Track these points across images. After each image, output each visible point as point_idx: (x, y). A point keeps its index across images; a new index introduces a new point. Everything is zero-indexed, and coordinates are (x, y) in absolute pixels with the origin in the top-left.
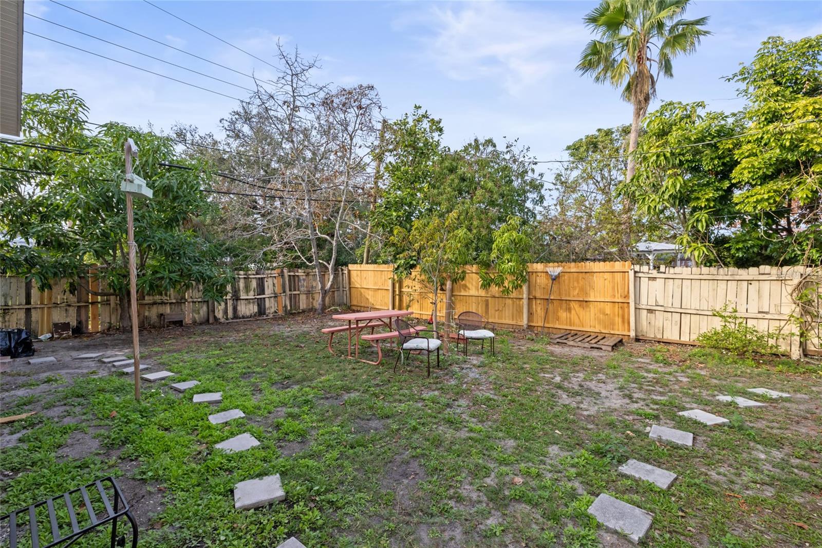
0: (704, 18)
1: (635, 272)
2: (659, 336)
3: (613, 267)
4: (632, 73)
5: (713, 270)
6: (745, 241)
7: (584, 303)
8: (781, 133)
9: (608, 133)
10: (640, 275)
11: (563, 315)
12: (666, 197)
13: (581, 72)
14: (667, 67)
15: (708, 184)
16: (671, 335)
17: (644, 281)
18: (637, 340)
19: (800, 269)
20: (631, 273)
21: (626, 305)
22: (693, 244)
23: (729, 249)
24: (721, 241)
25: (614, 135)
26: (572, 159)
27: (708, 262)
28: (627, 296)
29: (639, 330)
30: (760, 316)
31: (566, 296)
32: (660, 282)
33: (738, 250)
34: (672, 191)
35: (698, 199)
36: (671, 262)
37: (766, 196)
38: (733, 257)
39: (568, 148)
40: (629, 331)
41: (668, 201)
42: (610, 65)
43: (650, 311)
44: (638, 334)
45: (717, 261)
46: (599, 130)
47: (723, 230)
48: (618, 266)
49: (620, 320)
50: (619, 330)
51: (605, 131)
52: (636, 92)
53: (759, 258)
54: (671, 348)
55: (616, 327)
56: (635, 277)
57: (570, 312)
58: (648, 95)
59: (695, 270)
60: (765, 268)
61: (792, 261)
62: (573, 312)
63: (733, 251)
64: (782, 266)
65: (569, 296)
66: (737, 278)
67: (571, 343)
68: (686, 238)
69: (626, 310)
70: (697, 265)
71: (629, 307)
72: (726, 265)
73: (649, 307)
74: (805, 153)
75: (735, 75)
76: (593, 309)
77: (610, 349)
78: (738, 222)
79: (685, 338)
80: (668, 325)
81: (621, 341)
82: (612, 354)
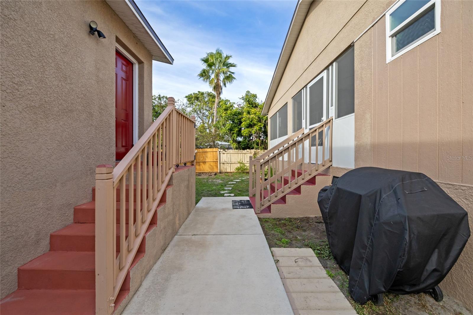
0: (235, 78)
1: (219, 152)
2: (226, 171)
3: (213, 150)
4: (215, 82)
5: (238, 150)
6: (244, 143)
7: (204, 162)
8: (249, 118)
9: (203, 94)
10: (220, 152)
11: (198, 167)
12: (227, 129)
13: (199, 77)
14: (225, 84)
15: (236, 126)
16: (229, 170)
17: (222, 154)
18: (220, 173)
19: (254, 150)
20: (218, 152)
21: (217, 162)
22: (233, 143)
23: (241, 145)
24: (239, 142)
25: (204, 95)
26: (188, 102)
27: (237, 148)
28: (217, 159)
29: (221, 169)
30: (247, 162)
31: (198, 160)
32: (226, 154)
33: (243, 145)
34: (228, 128)
35: (234, 130)
36: (229, 148)
37: (247, 132)
38: (242, 147)
39: (186, 97)
40: (218, 170)
41: (227, 130)
42: (209, 77)
43: (223, 164)
44: (220, 171)
45: (238, 148)
46: (199, 92)
47: (240, 139)
48: (214, 149)
49: (215, 167)
50: (215, 170)
51: (201, 93)
52: (217, 90)
53: (247, 148)
54: (229, 174)
55: (214, 170)
56: (219, 153)
57: (200, 166)
58: (220, 92)
59: (234, 150)
60: (248, 150)
61: (253, 148)
62: (201, 166)
63: (242, 145)
64: (251, 149)
65: (200, 160)
66: (243, 153)
67: (203, 175)
68: (232, 141)
69: (217, 164)
70: (234, 149)
71: (218, 163)
72: (240, 149)
73: (223, 162)
74: (253, 123)
75: (241, 98)
76: (207, 164)
77: (214, 175)
78: (243, 137)
79: (232, 171)
80: (228, 167)
81: (216, 173)
82: (215, 176)
